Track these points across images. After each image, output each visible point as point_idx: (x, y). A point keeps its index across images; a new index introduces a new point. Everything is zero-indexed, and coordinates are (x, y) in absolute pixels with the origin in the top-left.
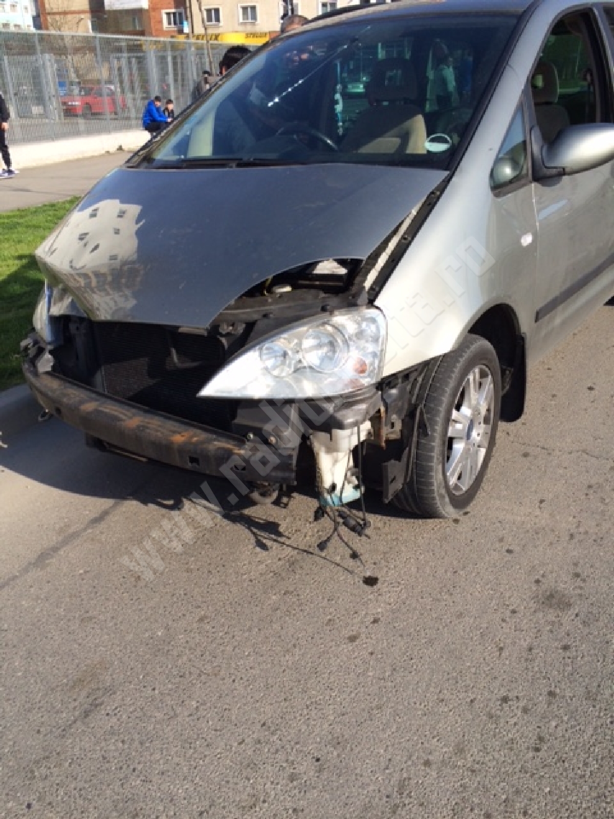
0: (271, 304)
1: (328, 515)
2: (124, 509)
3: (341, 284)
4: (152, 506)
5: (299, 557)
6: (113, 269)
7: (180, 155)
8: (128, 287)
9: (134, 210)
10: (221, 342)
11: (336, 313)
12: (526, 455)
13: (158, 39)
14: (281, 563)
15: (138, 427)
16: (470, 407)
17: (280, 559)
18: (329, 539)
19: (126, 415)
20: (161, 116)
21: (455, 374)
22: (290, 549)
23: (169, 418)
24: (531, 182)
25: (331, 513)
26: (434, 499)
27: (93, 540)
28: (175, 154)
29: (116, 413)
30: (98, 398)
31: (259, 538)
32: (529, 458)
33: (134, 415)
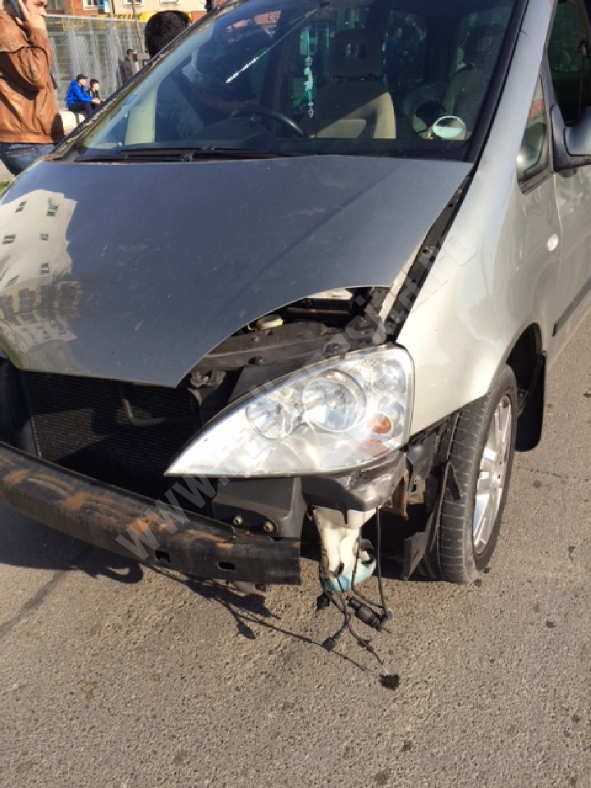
0: (258, 345)
1: (336, 604)
2: (67, 585)
3: (345, 312)
4: (102, 578)
5: (295, 647)
6: (43, 287)
7: (117, 142)
8: (62, 313)
9: (67, 206)
10: (193, 395)
11: (349, 356)
12: (537, 485)
13: (79, 17)
14: (273, 657)
15: (84, 508)
16: (494, 448)
17: (271, 653)
18: (337, 635)
19: (65, 489)
20: (85, 96)
21: (484, 417)
22: (282, 634)
23: (126, 495)
24: (552, 173)
25: (339, 603)
26: (460, 568)
27: (28, 634)
28: (109, 141)
29: (53, 487)
30: (28, 462)
31: (242, 619)
32: (542, 489)
33: (77, 488)
